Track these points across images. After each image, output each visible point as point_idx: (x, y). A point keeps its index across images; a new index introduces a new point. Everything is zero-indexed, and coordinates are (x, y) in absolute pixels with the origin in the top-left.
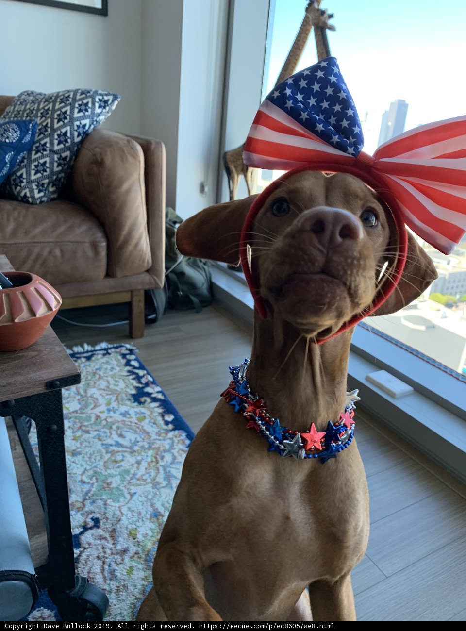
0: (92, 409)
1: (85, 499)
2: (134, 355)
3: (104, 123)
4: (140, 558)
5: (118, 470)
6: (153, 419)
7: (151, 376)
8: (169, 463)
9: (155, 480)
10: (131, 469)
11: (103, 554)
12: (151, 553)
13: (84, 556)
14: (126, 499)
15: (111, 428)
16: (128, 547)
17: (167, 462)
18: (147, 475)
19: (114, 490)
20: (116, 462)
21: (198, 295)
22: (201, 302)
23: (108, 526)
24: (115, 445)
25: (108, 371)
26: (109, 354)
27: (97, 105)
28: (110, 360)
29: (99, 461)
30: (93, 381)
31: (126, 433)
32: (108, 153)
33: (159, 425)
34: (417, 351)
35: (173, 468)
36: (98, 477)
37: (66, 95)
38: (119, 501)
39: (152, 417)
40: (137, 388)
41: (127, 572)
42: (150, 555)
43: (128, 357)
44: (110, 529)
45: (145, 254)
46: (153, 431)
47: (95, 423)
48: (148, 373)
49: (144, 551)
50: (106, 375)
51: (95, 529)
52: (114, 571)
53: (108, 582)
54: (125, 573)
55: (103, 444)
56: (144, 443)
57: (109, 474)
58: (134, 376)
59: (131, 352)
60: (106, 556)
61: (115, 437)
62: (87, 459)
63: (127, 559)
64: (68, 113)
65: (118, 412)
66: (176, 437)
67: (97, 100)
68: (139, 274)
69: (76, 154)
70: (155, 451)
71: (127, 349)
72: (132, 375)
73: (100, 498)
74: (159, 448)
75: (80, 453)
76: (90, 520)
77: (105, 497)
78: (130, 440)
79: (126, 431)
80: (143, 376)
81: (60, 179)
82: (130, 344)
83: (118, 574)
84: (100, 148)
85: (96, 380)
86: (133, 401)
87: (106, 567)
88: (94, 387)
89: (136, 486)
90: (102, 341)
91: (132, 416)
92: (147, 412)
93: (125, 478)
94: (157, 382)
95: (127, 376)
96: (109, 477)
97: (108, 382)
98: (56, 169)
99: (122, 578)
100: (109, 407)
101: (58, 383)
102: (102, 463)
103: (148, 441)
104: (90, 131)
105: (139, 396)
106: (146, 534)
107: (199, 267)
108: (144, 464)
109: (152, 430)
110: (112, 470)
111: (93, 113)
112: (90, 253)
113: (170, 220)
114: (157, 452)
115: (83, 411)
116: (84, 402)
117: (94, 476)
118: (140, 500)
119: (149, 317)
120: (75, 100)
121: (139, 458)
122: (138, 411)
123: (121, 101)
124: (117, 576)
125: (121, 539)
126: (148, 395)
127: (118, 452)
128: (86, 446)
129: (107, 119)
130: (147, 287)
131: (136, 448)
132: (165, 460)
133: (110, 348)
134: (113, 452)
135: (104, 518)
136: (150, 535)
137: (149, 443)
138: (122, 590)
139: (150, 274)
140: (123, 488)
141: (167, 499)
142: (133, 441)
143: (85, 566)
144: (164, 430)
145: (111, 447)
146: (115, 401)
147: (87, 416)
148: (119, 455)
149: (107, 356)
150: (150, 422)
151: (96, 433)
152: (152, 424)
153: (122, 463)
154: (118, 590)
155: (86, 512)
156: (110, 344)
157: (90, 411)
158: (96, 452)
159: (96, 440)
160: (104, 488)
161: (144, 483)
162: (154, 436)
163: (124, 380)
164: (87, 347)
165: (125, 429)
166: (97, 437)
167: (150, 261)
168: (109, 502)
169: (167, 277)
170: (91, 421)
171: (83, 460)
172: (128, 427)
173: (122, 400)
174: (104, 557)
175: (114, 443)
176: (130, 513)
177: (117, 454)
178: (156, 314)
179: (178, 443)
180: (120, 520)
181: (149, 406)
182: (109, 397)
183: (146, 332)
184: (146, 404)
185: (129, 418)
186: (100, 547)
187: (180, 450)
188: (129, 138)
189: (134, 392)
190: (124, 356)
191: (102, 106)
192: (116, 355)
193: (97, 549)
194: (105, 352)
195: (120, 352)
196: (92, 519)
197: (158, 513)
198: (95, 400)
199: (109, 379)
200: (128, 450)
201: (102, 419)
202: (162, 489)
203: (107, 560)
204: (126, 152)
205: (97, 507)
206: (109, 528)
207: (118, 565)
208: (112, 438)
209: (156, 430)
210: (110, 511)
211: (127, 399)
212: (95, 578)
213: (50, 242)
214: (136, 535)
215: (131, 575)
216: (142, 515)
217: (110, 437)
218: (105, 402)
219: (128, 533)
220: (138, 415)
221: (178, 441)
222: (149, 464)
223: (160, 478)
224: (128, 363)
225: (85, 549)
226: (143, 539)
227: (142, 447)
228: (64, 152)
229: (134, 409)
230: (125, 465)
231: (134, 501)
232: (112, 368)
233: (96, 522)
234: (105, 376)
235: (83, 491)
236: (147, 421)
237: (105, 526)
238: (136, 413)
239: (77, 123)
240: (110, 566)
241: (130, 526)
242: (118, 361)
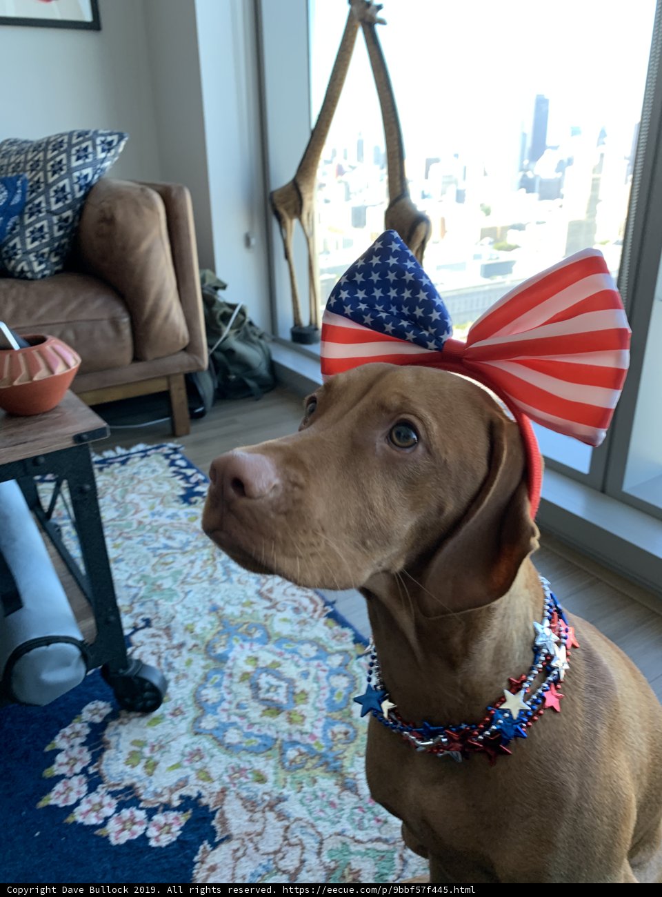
0: (133, 515)
1: (132, 603)
2: (180, 453)
3: (110, 170)
4: (199, 649)
5: (169, 571)
7: (201, 474)
9: (212, 576)
10: (184, 569)
11: (158, 649)
12: (211, 643)
14: (180, 597)
15: (157, 532)
16: (185, 640)
18: (203, 573)
19: (166, 591)
20: (166, 564)
21: (256, 378)
22: (261, 386)
23: (161, 625)
24: (164, 548)
25: (148, 474)
27: (99, 149)
28: (149, 463)
29: (146, 565)
30: (131, 486)
31: (175, 536)
32: (119, 207)
36: (146, 581)
37: (60, 140)
38: (171, 601)
40: (185, 489)
41: (186, 664)
42: (210, 645)
43: (172, 456)
44: (164, 627)
45: (180, 328)
47: (138, 529)
48: (198, 472)
49: (203, 642)
50: (146, 478)
51: (146, 629)
52: (171, 663)
54: (184, 665)
55: (149, 549)
56: (197, 543)
57: (159, 576)
58: (181, 476)
59: (176, 451)
60: (161, 651)
61: (163, 540)
62: (132, 564)
63: (184, 651)
64: (64, 162)
65: (165, 515)
67: (99, 142)
68: (175, 354)
69: (80, 213)
70: (211, 549)
72: (178, 475)
73: (150, 599)
75: (122, 560)
76: (141, 621)
77: (155, 598)
78: (181, 541)
79: (175, 533)
80: (192, 475)
81: (63, 246)
82: (173, 443)
83: (176, 665)
84: (109, 202)
85: (135, 485)
86: (182, 502)
87: (163, 661)
88: (133, 492)
89: (191, 584)
90: (139, 443)
91: (181, 517)
92: (199, 511)
93: (177, 578)
95: (173, 476)
96: (159, 579)
97: (149, 485)
98: (57, 234)
99: (180, 669)
100: (153, 511)
101: (85, 436)
102: (149, 567)
104: (94, 182)
105: (188, 497)
106: (205, 627)
107: (253, 342)
108: (199, 563)
110: (162, 572)
111: (95, 159)
112: (110, 333)
113: (209, 286)
115: (123, 518)
116: (123, 509)
117: (142, 580)
118: (197, 597)
119: (198, 410)
120: (71, 146)
121: (193, 558)
122: (189, 512)
123: (128, 140)
124: (175, 667)
125: (176, 635)
126: (199, 494)
127: (167, 554)
128: (129, 553)
129: (115, 165)
130: (187, 370)
131: (189, 548)
132: (223, 557)
133: (150, 450)
134: (161, 555)
135: (156, 618)
136: (209, 628)
137: (204, 542)
138: (181, 679)
139: (188, 353)
140: (176, 588)
141: (227, 593)
142: (184, 542)
145: (159, 551)
146: (159, 504)
147: (127, 522)
148: (169, 557)
149: (146, 459)
151: (140, 538)
153: (173, 565)
154: (177, 678)
155: (135, 614)
156: (148, 444)
157: (133, 519)
158: (141, 557)
159: (140, 546)
160: (154, 590)
161: (200, 581)
163: (169, 481)
164: (120, 451)
165: (174, 531)
166: (141, 542)
167: (187, 335)
168: (160, 602)
169: (212, 357)
170: (132, 527)
171: (127, 566)
172: (178, 528)
173: (169, 502)
176: (185, 611)
177: (167, 557)
178: (204, 405)
180: (174, 618)
182: (151, 500)
183: (193, 428)
184: (197, 504)
185: (178, 520)
186: (154, 644)
188: (143, 186)
189: (182, 493)
190: (167, 456)
191: (106, 149)
192: (156, 456)
193: (151, 646)
194: (142, 454)
195: (162, 453)
196: (144, 620)
197: (217, 607)
198: (136, 506)
199: (151, 482)
200: (179, 551)
201: (146, 524)
202: (221, 584)
203: (162, 655)
204: (140, 203)
205: (147, 608)
207: (175, 658)
208: (160, 542)
210: (162, 610)
211: (175, 501)
213: (61, 323)
214: (194, 629)
215: (190, 665)
216: (200, 610)
217: (156, 541)
218: (148, 506)
219: (184, 628)
220: (189, 516)
222: (204, 563)
223: (218, 574)
224: (172, 463)
226: (202, 632)
227: (195, 547)
228: (64, 212)
229: (183, 510)
230: (177, 566)
231: (189, 598)
232: (154, 471)
233: (148, 622)
234: (145, 480)
235: (130, 595)
237: (158, 625)
238: (187, 514)
239: (76, 174)
240: (166, 659)
241: (186, 623)
242: (160, 462)
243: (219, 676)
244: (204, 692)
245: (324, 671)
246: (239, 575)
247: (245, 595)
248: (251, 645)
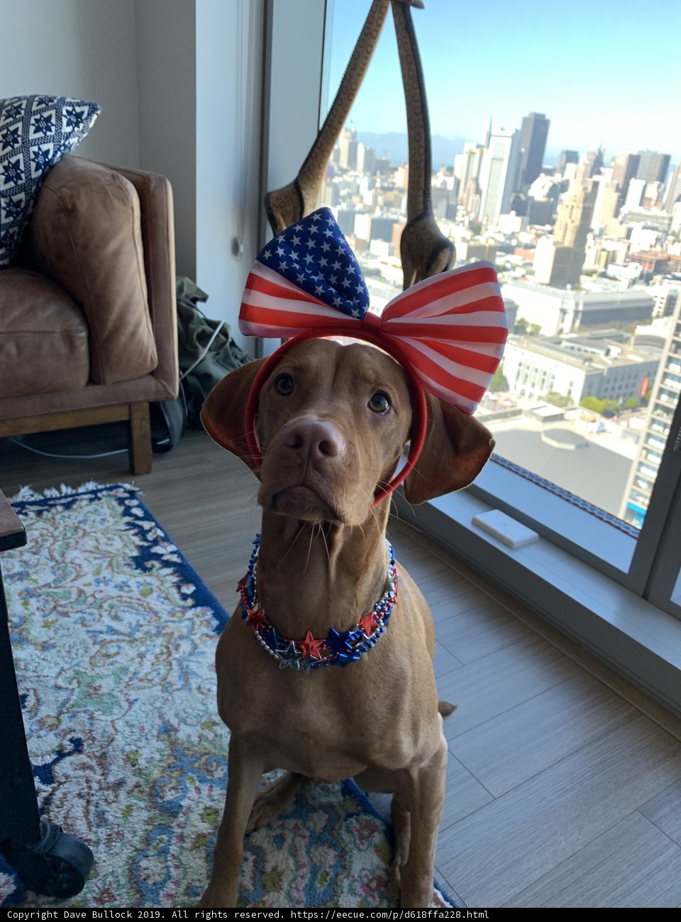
0: (72, 581)
1: (61, 713)
2: (137, 499)
3: (76, 148)
4: (141, 792)
5: (111, 667)
6: (164, 592)
7: (162, 530)
8: (186, 655)
9: (165, 679)
10: (130, 666)
11: (86, 790)
12: (158, 784)
13: (59, 794)
14: (123, 709)
15: (101, 607)
16: (124, 777)
17: (184, 652)
18: (154, 673)
19: (104, 697)
20: (109, 656)
23: (94, 750)
24: (107, 632)
25: (97, 524)
26: (100, 499)
27: (65, 121)
28: (99, 508)
29: (82, 656)
30: (74, 539)
31: (123, 613)
32: (83, 195)
33: (172, 600)
34: (546, 480)
35: (192, 661)
36: (81, 679)
37: (16, 105)
38: (111, 713)
39: (163, 589)
40: (140, 548)
41: (122, 814)
42: (157, 787)
43: (127, 502)
44: (97, 754)
45: (147, 348)
46: (164, 610)
47: (77, 601)
48: (158, 526)
49: (148, 782)
50: (93, 530)
51: (75, 755)
52: (104, 812)
53: (94, 829)
54: (120, 816)
55: (88, 631)
56: (150, 627)
57: (98, 674)
58: (136, 531)
59: (132, 495)
60: (91, 792)
61: (107, 620)
62: (65, 654)
63: (122, 795)
64: (20, 132)
65: (112, 584)
66: (198, 616)
67: (64, 113)
68: (140, 378)
69: (35, 198)
70: (166, 638)
71: (126, 491)
72: (133, 529)
73: (83, 709)
74: (172, 633)
75: (53, 646)
76: (69, 743)
77: (91, 708)
78: (130, 624)
79: (124, 611)
80: (150, 530)
81: (12, 235)
82: (130, 484)
83: (109, 817)
84: (70, 188)
85: (79, 538)
86: (134, 566)
87: (92, 808)
88: (76, 548)
89: (138, 690)
90: (89, 481)
91: (132, 588)
92: (155, 583)
93: (121, 679)
94: (170, 537)
95: (126, 530)
96: (97, 678)
97: (97, 540)
98: (4, 220)
99: (115, 823)
100: (97, 577)
102: (87, 659)
103: (156, 625)
104: (55, 161)
105: (143, 560)
106: (152, 758)
107: (233, 366)
108: (150, 658)
109: (162, 608)
110: (102, 668)
111: (58, 132)
112: (62, 348)
113: (186, 296)
114: (169, 639)
115: (59, 585)
116: (61, 571)
117: (75, 678)
118: (143, 709)
119: (160, 443)
120: (29, 112)
121: (143, 649)
122: (142, 582)
123: (101, 113)
124: (108, 820)
125: (113, 767)
126: (158, 557)
127: (111, 641)
128: (63, 636)
129: (82, 143)
130: (152, 398)
131: (138, 635)
132: (181, 650)
133: (101, 491)
134: (104, 643)
135: (89, 739)
136: (157, 760)
137: (158, 627)
138: (114, 839)
139: (156, 378)
140: (119, 694)
141: (183, 706)
142: (133, 626)
143: (60, 809)
144: (180, 607)
145: (101, 635)
146: (107, 568)
147: (65, 591)
148: (112, 646)
149: (96, 502)
150: (159, 596)
151: (79, 615)
152: (163, 599)
153: (117, 658)
154: (109, 839)
155: (62, 731)
156: (99, 484)
157: (72, 586)
158: (78, 643)
159: (79, 626)
160: (89, 695)
161: (150, 685)
162: (165, 617)
163: (120, 537)
164: (65, 490)
165: (122, 608)
166: (79, 621)
167: (156, 357)
168: (96, 714)
169: (184, 382)
170: (70, 598)
171: (58, 656)
172: (127, 604)
173: (118, 566)
174: (88, 794)
175: (105, 629)
176: (127, 730)
177: (109, 646)
178: (170, 438)
179: (200, 625)
180: (112, 741)
181: (158, 574)
182: (97, 561)
183: (156, 464)
184: (154, 571)
185: (128, 592)
186: (83, 781)
187: (203, 635)
188: (115, 172)
189: (135, 553)
190: (121, 501)
191: (73, 122)
192: (108, 499)
193: (78, 783)
194: (93, 496)
195: (116, 496)
196: (71, 740)
197: (170, 727)
198: (77, 567)
199: (99, 535)
200: (127, 638)
201: (88, 594)
202: (176, 692)
203: (92, 798)
204: (110, 193)
205: (80, 724)
206: (97, 752)
207: (110, 804)
208: (103, 622)
209: (169, 608)
210: (98, 728)
211: (126, 564)
212: (75, 825)
214: (137, 760)
215: (129, 818)
216: (146, 731)
217: (99, 621)
218: (92, 570)
219: (125, 757)
220: (142, 587)
221: (201, 622)
222: (157, 658)
223: (174, 677)
224: (127, 512)
225: (60, 783)
226: (147, 765)
227: (147, 633)
228: (16, 194)
229: (136, 579)
230: (121, 661)
231: (134, 711)
232: (103, 520)
233: (78, 745)
234: (92, 532)
235: (58, 701)
236: (155, 595)
237: (91, 750)
238: (139, 584)
239: (35, 149)
240: (97, 806)
241: (127, 748)
242: (112, 508)
243: (165, 837)
244: (144, 863)
245: (304, 837)
246: (200, 681)
247: (206, 711)
248: (211, 789)
